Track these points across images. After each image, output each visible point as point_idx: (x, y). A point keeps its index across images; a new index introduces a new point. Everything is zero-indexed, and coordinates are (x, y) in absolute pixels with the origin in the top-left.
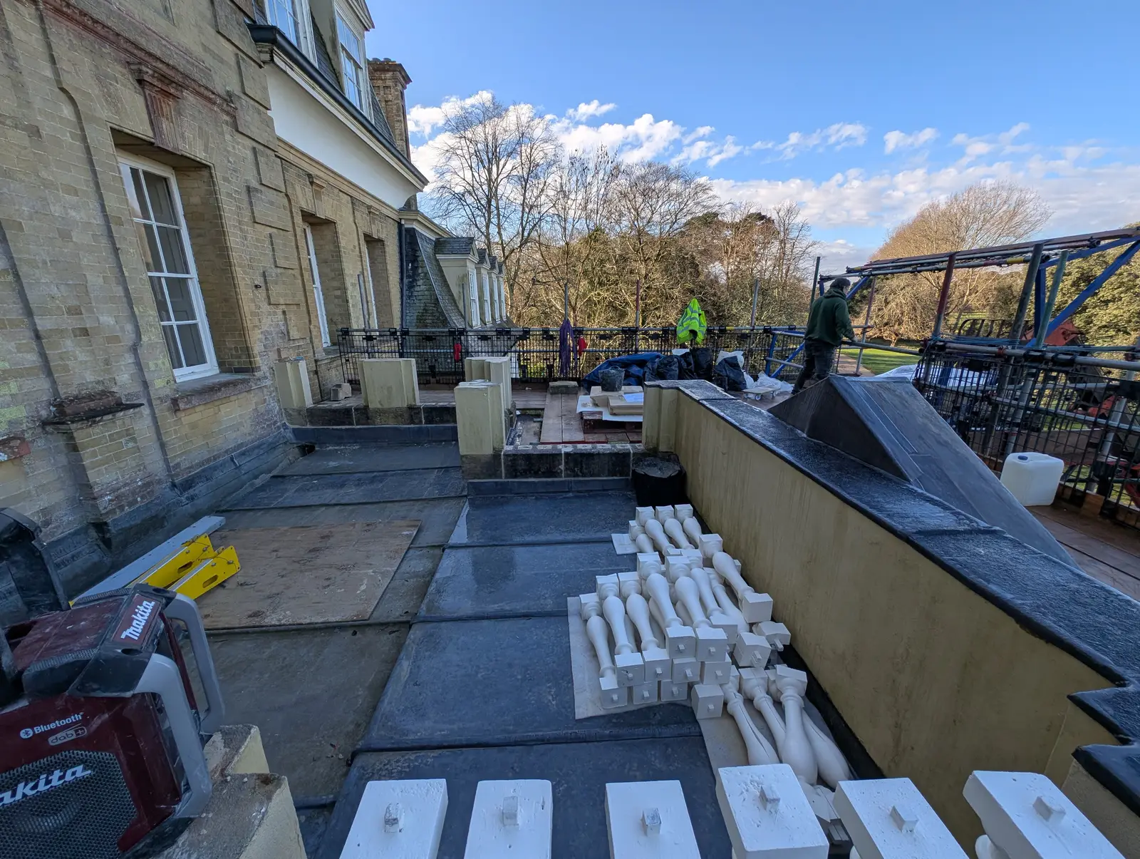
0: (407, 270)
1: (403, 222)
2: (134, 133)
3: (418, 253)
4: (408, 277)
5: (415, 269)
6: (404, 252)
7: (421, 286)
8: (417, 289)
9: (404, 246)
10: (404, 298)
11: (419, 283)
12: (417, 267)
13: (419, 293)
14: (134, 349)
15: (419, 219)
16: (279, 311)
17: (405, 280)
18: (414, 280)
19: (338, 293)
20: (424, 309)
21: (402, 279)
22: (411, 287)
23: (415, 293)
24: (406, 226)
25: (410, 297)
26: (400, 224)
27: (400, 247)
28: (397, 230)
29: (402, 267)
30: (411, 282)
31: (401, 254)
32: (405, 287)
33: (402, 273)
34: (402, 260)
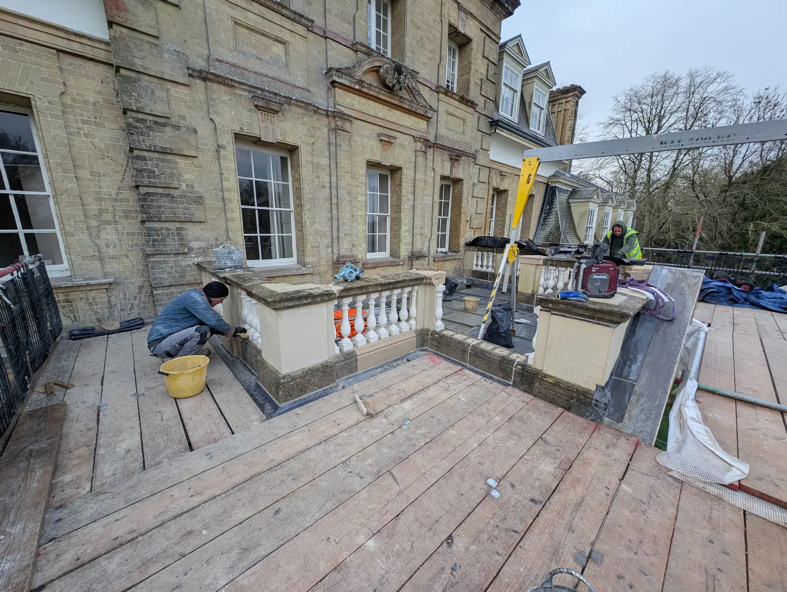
0: (546, 210)
3: (555, 200)
4: (545, 213)
5: (550, 209)
6: (546, 200)
7: (551, 219)
8: (549, 220)
9: (547, 196)
10: (539, 225)
11: (550, 217)
12: (551, 208)
13: (550, 222)
14: (429, 240)
15: (560, 180)
16: (473, 231)
17: (543, 216)
18: (548, 215)
19: (501, 223)
20: (550, 232)
21: (540, 215)
22: (545, 219)
23: (547, 223)
24: (551, 185)
25: (543, 225)
26: (548, 185)
27: (545, 197)
28: (545, 188)
29: (542, 208)
30: (546, 216)
31: (544, 201)
32: (542, 219)
33: (542, 211)
34: (543, 204)
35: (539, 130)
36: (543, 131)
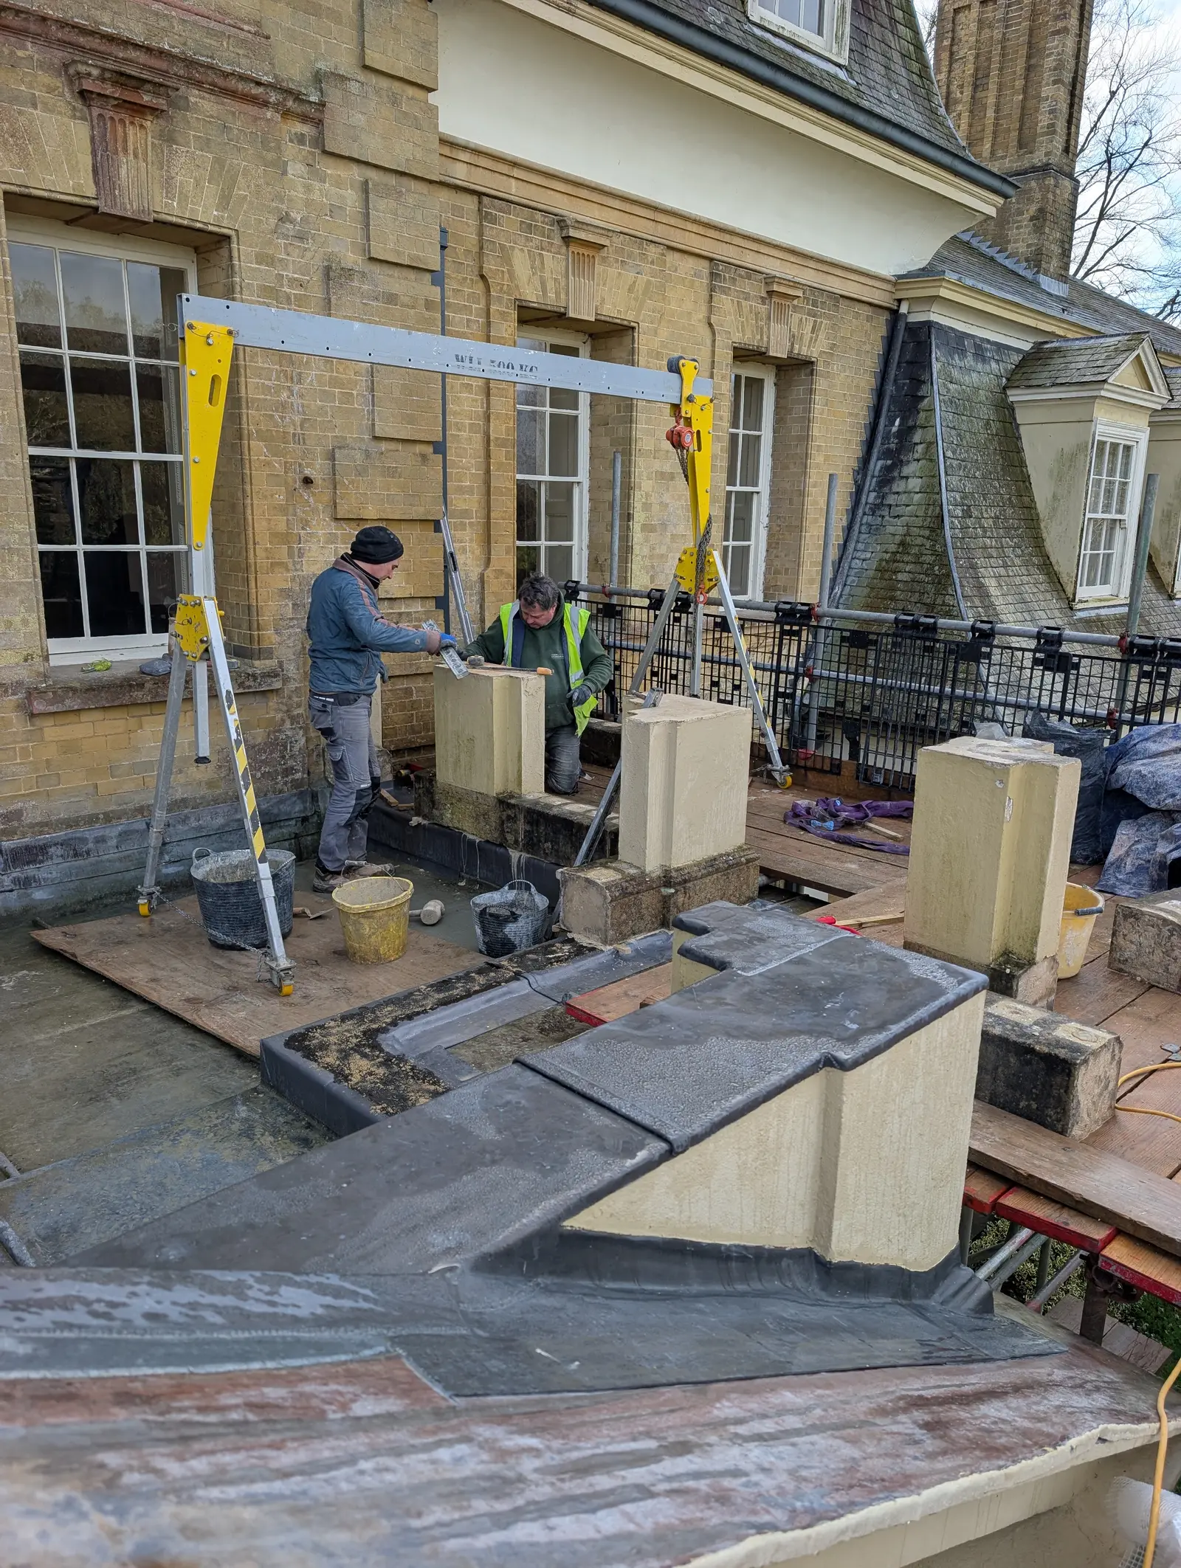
0: (887, 437)
1: (904, 309)
2: (54, 196)
3: (925, 390)
4: (887, 454)
5: (906, 432)
6: (890, 388)
7: (912, 479)
8: (899, 486)
9: (893, 372)
10: (860, 512)
11: (907, 470)
12: (912, 429)
13: (904, 498)
15: (944, 293)
17: (876, 465)
18: (899, 463)
20: (902, 544)
21: (865, 461)
22: (886, 480)
23: (891, 499)
24: (912, 319)
25: (875, 508)
26: (895, 313)
27: (883, 376)
28: (883, 331)
29: (873, 428)
30: (888, 469)
31: (880, 393)
32: (871, 483)
33: (869, 444)
34: (877, 411)
35: (820, 33)
36: (839, 39)
